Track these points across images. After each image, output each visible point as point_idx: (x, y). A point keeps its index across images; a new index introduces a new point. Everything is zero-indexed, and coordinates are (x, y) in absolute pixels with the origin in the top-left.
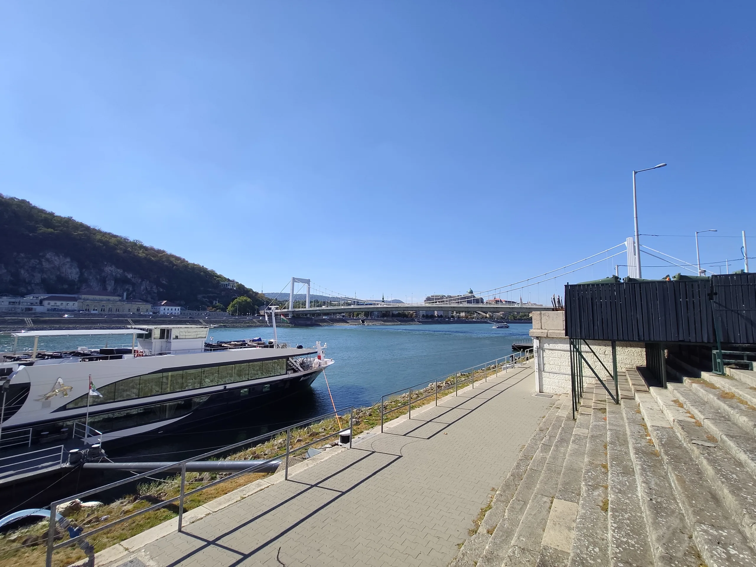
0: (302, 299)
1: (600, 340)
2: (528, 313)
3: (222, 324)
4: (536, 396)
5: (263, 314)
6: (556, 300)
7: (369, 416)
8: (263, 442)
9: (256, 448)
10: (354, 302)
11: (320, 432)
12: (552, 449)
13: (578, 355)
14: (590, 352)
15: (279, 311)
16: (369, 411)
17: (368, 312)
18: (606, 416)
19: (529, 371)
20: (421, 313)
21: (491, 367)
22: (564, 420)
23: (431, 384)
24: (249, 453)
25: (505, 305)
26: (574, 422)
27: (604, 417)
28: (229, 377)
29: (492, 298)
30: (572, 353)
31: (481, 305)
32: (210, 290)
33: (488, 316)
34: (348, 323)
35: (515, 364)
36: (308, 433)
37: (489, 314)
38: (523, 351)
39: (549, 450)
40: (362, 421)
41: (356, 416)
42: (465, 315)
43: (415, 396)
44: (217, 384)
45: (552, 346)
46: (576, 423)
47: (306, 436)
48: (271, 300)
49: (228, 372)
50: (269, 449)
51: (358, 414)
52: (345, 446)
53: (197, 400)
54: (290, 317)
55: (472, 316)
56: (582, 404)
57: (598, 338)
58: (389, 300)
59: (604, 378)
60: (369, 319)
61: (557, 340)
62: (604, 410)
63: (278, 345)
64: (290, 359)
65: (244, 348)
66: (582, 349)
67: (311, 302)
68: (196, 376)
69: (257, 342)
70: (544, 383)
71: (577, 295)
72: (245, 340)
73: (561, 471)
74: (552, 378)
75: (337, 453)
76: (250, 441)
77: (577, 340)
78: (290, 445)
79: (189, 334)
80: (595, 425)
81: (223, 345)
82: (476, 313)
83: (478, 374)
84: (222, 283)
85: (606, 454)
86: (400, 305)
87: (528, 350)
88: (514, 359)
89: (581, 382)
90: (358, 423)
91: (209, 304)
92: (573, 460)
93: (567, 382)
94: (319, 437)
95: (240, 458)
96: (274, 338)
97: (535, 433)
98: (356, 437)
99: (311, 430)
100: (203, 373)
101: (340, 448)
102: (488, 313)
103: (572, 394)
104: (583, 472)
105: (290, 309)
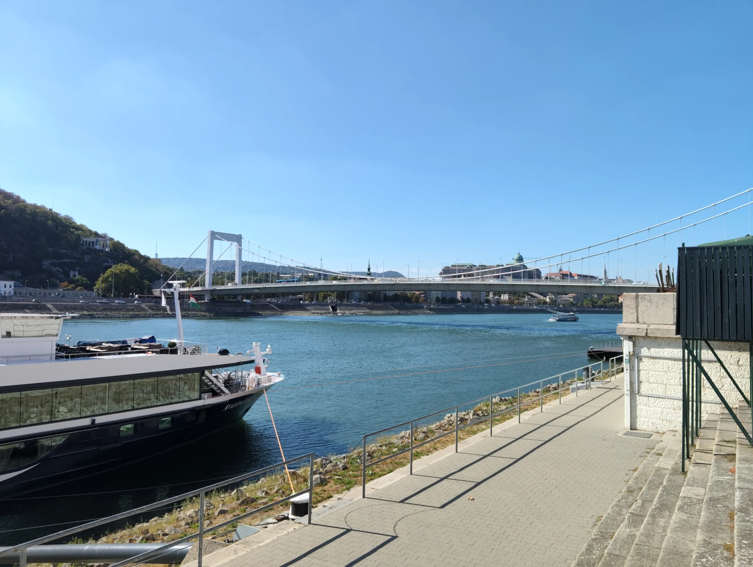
0: (228, 269)
1: (732, 341)
2: (616, 296)
3: (86, 313)
4: (625, 434)
5: (159, 295)
6: (664, 274)
7: (343, 469)
8: (160, 513)
9: (148, 524)
10: (320, 274)
11: (257, 498)
12: (645, 522)
13: (695, 367)
14: (716, 362)
15: (186, 289)
16: (343, 461)
17: (343, 292)
18: (734, 466)
19: (614, 394)
20: (434, 295)
21: (552, 386)
22: (667, 474)
23: (449, 415)
24: (138, 531)
25: (578, 281)
26: (682, 477)
27: (731, 468)
28: (99, 404)
29: (555, 270)
30: (686, 363)
31: (535, 282)
32: (65, 251)
33: (548, 300)
34: (308, 310)
35: (592, 383)
36: (238, 499)
37: (549, 298)
38: (606, 360)
39: (641, 523)
40: (331, 478)
41: (321, 470)
42: (510, 298)
43: (421, 435)
44: (79, 416)
45: (654, 351)
46: (686, 479)
47: (235, 504)
48: (172, 270)
49: (97, 396)
50: (172, 526)
51: (323, 466)
52: (300, 521)
53: (46, 442)
54: (206, 301)
55: (520, 301)
56: (697, 447)
57: (728, 338)
58: (380, 271)
59: (735, 404)
60: (344, 305)
61: (663, 342)
62: (731, 457)
63: (185, 349)
64: (207, 373)
65: (125, 353)
66: (702, 356)
67: (244, 274)
68: (44, 401)
69: (148, 344)
70: (638, 413)
71: (697, 265)
72: (126, 339)
73: (658, 556)
74: (652, 405)
75: (285, 532)
76: (136, 511)
77: (695, 341)
78: (206, 520)
79: (30, 329)
80: (717, 481)
81: (88, 349)
82: (528, 295)
83: (529, 398)
84: (85, 240)
85: (732, 528)
86: (398, 281)
87: (615, 358)
88: (590, 374)
89: (698, 411)
90: (323, 482)
91: (62, 276)
92: (678, 538)
93: (676, 411)
94: (256, 506)
95: (122, 540)
96: (179, 338)
97: (620, 496)
98: (320, 506)
99: (244, 494)
100: (54, 396)
101: (292, 524)
102: (548, 295)
103: (682, 430)
104: (693, 557)
105: (207, 287)
